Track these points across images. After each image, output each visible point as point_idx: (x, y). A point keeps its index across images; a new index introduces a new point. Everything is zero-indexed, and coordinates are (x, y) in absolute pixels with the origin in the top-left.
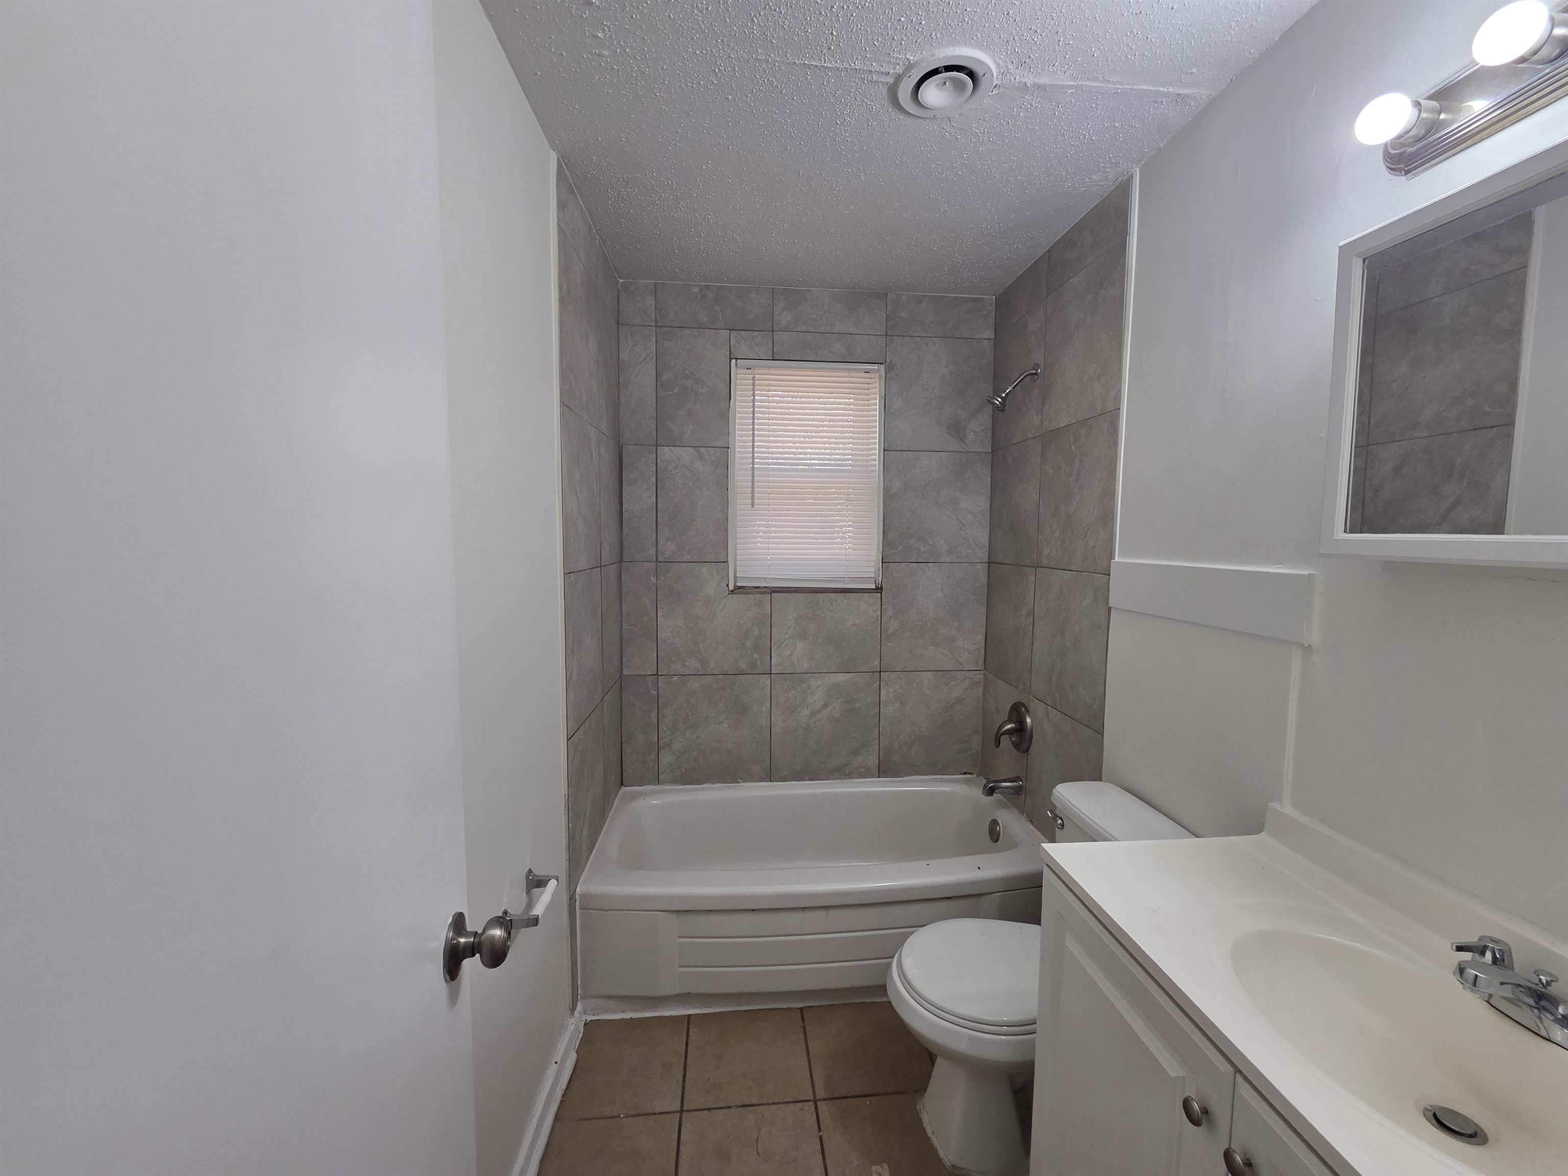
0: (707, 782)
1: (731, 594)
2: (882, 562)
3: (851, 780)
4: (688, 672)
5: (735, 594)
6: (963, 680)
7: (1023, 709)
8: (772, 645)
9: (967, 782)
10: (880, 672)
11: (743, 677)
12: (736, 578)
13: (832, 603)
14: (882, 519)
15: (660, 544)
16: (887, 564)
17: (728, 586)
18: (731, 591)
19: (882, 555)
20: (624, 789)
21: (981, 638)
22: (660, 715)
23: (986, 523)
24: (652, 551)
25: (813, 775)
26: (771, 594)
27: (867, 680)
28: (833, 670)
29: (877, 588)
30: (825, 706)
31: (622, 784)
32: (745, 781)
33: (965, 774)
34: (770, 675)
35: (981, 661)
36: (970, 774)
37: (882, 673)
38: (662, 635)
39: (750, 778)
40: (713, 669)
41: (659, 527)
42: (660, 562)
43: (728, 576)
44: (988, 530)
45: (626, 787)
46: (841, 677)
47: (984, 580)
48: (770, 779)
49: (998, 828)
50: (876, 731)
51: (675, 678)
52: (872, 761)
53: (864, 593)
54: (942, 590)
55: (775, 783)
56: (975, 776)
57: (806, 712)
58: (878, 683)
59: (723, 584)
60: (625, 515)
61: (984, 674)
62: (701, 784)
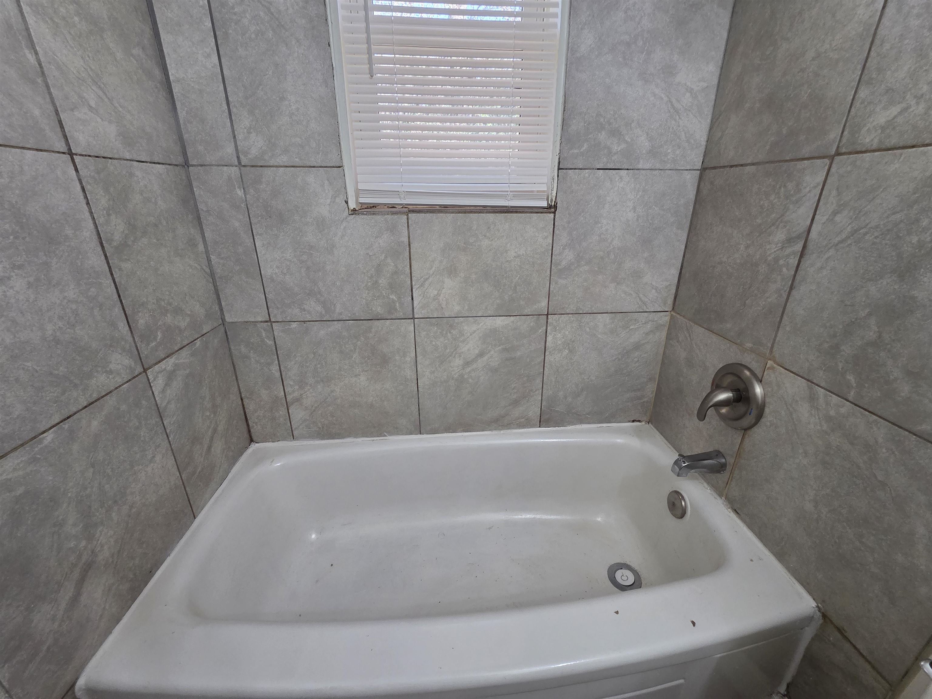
0: (349, 436)
1: (353, 214)
2: (559, 169)
3: (509, 431)
4: (309, 318)
5: (358, 214)
6: (645, 323)
7: (747, 373)
8: (413, 283)
9: (638, 433)
10: (547, 315)
11: (376, 323)
12: (358, 192)
13: (489, 228)
14: (561, 100)
15: (240, 137)
16: (565, 171)
17: (347, 202)
18: (352, 210)
19: (559, 159)
20: (254, 447)
21: (674, 272)
22: (282, 369)
23: (708, 111)
24: (230, 149)
25: (468, 427)
26: (408, 215)
27: (532, 324)
28: (490, 313)
29: (550, 207)
30: (481, 354)
31: (252, 440)
32: (391, 434)
33: (633, 421)
34: (413, 320)
35: (670, 301)
36: (639, 421)
37: (549, 316)
38: (267, 271)
39: (397, 431)
40: (341, 314)
41: (234, 110)
42: (244, 166)
43: (345, 188)
44: (709, 121)
45: (257, 443)
46: (500, 322)
47: (692, 195)
48: (420, 431)
49: (683, 503)
50: (539, 381)
51: (294, 325)
52: (534, 411)
53: (531, 213)
54: (634, 208)
55: (425, 436)
56: (643, 423)
57: (458, 362)
58: (545, 328)
59: (340, 200)
60: (176, 89)
61: (672, 315)
62: (343, 438)
